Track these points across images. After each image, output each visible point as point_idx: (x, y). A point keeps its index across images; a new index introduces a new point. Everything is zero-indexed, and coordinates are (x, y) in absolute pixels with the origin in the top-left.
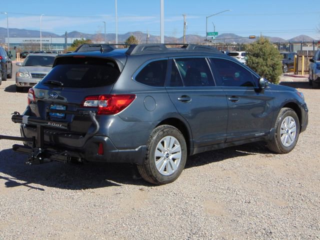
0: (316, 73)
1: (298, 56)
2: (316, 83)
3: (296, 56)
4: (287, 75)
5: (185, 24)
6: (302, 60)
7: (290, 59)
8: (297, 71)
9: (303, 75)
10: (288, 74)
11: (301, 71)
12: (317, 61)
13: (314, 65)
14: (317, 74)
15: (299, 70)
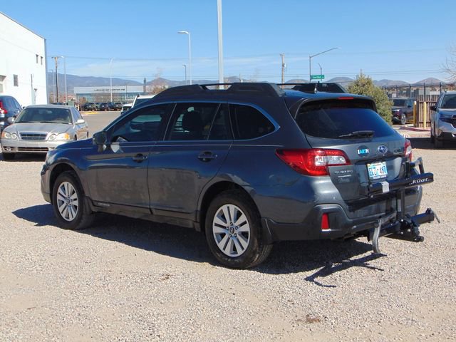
0: (439, 126)
1: (418, 102)
2: (439, 140)
3: (415, 103)
4: (404, 128)
5: (283, 66)
6: (423, 107)
7: (409, 107)
8: (417, 122)
9: (425, 128)
10: (406, 126)
11: (423, 123)
12: (441, 110)
13: (437, 115)
14: (441, 128)
15: (420, 121)
